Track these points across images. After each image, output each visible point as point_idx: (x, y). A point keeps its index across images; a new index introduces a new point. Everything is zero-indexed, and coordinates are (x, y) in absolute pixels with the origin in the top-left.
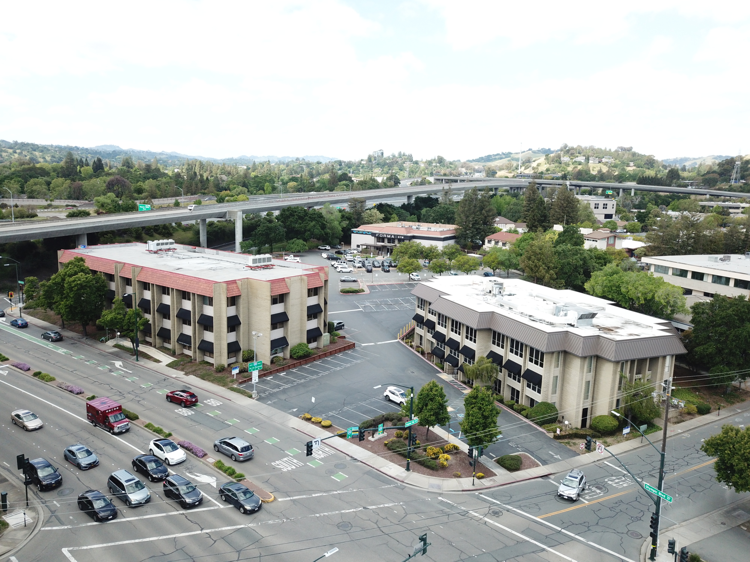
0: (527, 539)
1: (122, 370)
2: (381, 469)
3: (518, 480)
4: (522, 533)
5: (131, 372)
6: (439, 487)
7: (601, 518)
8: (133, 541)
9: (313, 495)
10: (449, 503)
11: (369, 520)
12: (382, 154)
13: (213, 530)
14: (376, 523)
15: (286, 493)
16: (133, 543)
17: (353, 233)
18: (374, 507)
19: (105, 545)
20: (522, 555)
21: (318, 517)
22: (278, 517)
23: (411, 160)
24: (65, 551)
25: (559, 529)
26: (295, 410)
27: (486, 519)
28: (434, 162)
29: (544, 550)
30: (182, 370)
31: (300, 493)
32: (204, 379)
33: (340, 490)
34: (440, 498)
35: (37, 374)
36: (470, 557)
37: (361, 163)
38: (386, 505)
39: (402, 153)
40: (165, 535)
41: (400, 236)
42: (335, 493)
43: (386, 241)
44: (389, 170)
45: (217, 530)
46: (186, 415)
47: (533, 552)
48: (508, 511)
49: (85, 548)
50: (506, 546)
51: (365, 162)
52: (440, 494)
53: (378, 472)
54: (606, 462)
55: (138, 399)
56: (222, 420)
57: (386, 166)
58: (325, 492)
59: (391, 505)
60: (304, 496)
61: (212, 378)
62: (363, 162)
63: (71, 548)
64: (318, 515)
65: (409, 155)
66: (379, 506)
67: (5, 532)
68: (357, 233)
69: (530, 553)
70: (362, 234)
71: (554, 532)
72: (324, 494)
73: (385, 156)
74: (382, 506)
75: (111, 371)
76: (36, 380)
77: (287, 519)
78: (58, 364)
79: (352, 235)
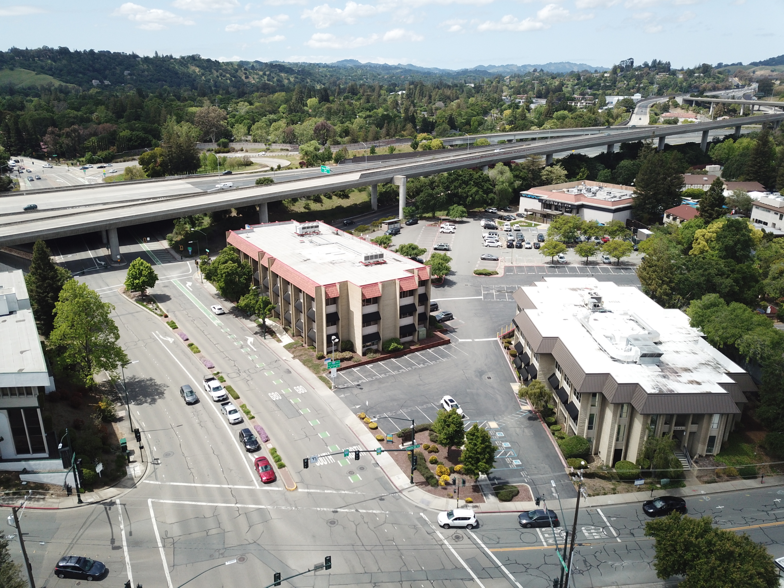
0: (466, 566)
1: (250, 348)
2: (392, 478)
3: (502, 510)
4: (466, 561)
5: (255, 350)
6: (428, 503)
7: (546, 564)
8: (191, 503)
9: (326, 491)
10: (425, 520)
11: (353, 522)
12: (632, 63)
13: (243, 506)
14: (356, 526)
15: (307, 485)
16: (190, 505)
17: (522, 196)
18: (364, 511)
19: (174, 502)
20: (450, 580)
21: (317, 511)
22: (291, 505)
23: (669, 69)
24: (150, 501)
25: (500, 564)
26: (358, 407)
27: (446, 542)
28: (696, 71)
29: (472, 579)
30: (293, 353)
31: (317, 487)
32: (305, 365)
33: (347, 490)
34: (422, 514)
35: (191, 345)
36: (408, 571)
37: (603, 76)
38: (374, 512)
39: (658, 61)
40: (211, 502)
41: (567, 204)
42: (343, 492)
43: (553, 208)
44: (637, 83)
45: (245, 506)
46: (274, 399)
47: (462, 579)
48: (469, 538)
49: (162, 501)
50: (444, 569)
51: (608, 75)
52: (424, 510)
53: (388, 480)
54: (599, 510)
55: (248, 378)
56: (297, 408)
57: (634, 79)
58: (336, 490)
59: (378, 512)
60: (319, 491)
61: (310, 365)
62: (606, 75)
63: (153, 500)
64: (319, 509)
65: (666, 64)
66: (368, 511)
67: (123, 480)
68: (526, 197)
69: (458, 579)
70: (531, 198)
71: (494, 566)
72: (334, 492)
73: (636, 65)
74: (371, 511)
75: (242, 347)
76: (188, 350)
77: (296, 507)
78: (209, 336)
79: (521, 198)
